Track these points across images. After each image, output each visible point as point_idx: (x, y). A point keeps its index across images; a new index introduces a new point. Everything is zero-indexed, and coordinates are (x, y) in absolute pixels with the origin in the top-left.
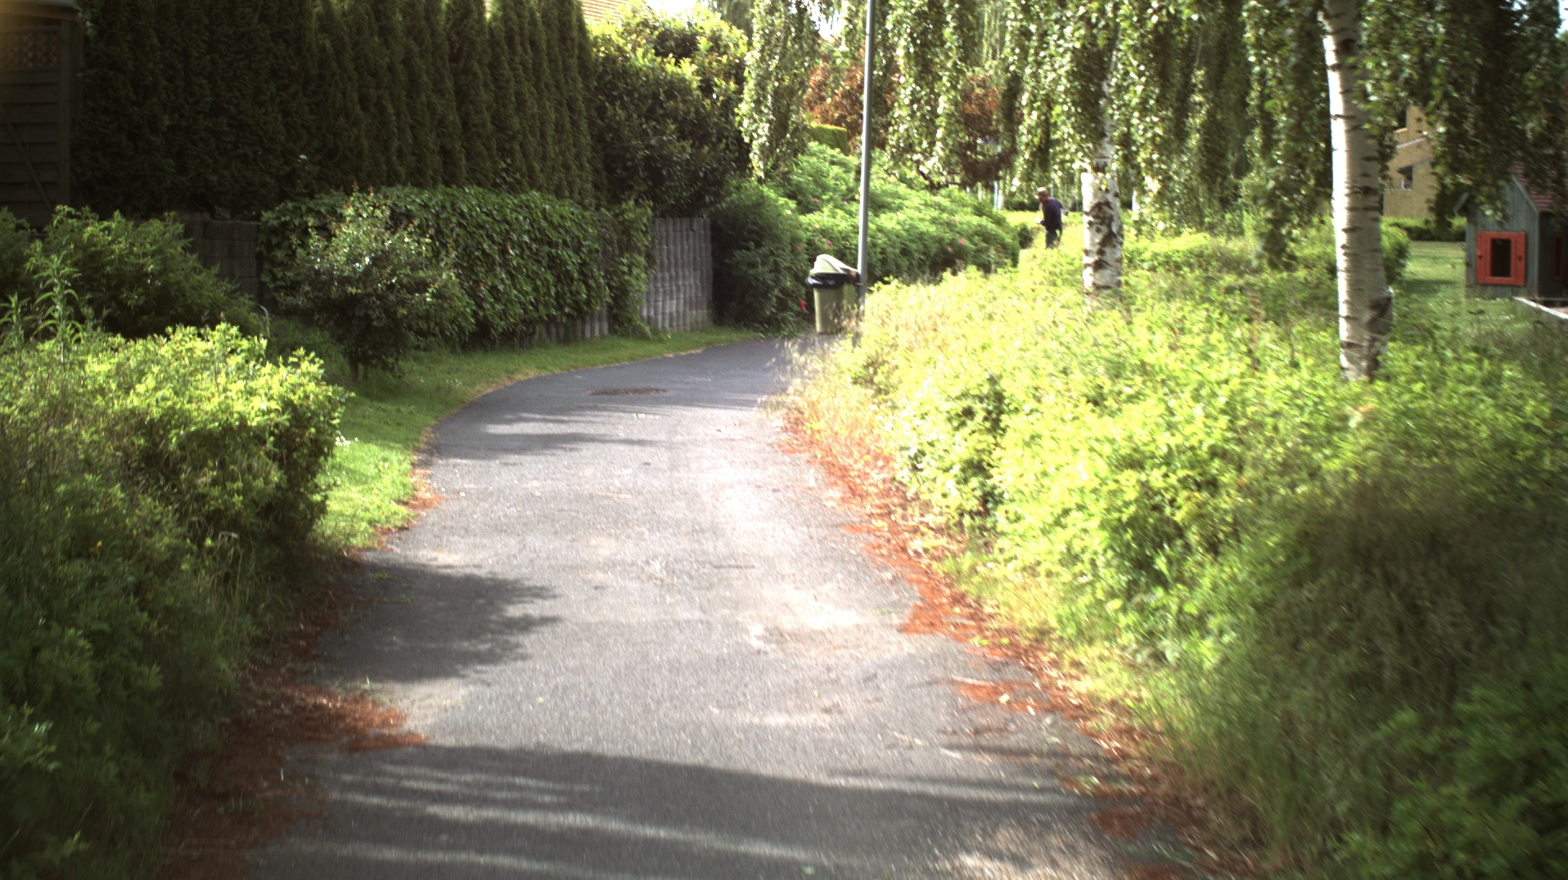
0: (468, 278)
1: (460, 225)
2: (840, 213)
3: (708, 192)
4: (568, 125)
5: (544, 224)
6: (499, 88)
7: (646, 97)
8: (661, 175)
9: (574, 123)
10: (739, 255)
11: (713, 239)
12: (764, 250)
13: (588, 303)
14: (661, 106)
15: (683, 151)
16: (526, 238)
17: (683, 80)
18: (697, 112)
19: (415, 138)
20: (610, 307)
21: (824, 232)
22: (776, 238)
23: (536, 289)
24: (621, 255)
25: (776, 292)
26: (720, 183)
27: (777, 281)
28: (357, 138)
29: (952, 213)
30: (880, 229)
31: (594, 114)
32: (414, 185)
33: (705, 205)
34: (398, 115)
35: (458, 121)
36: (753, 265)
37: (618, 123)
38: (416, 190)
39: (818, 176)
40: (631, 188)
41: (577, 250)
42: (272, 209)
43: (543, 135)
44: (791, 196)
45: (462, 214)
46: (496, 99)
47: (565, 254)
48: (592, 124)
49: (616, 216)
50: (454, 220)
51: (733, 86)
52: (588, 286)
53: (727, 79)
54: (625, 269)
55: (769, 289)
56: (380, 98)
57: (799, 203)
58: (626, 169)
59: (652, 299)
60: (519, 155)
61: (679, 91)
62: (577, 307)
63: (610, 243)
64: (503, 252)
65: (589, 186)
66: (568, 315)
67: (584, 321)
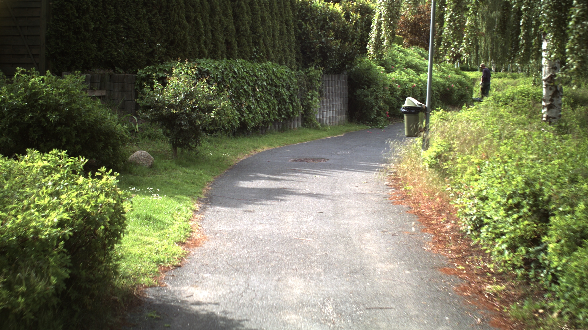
0: (237, 102)
1: (234, 77)
2: (404, 73)
3: (347, 63)
4: (285, 32)
5: (273, 77)
6: (254, 14)
7: (320, 20)
8: (326, 55)
9: (288, 31)
10: (359, 91)
11: (349, 84)
12: (372, 89)
13: (293, 113)
14: (327, 25)
15: (336, 44)
16: (265, 83)
17: (337, 13)
18: (343, 27)
19: (213, 35)
20: (302, 115)
21: (397, 81)
22: (377, 84)
23: (269, 107)
24: (308, 91)
25: (376, 108)
26: (352, 59)
27: (377, 103)
28: (184, 35)
29: (448, 73)
30: (420, 80)
31: (297, 27)
32: (211, 58)
33: (346, 69)
34: (205, 25)
35: (234, 28)
36: (366, 96)
37: (308, 31)
38: (212, 61)
39: (393, 56)
40: (313, 61)
41: (289, 89)
42: (143, 69)
43: (274, 36)
44: (382, 65)
45: (234, 72)
46: (252, 19)
47: (282, 91)
48: (296, 31)
49: (306, 73)
50: (231, 75)
52: (293, 106)
53: (356, 13)
54: (310, 97)
55: (374, 106)
56: (196, 17)
57: (386, 68)
58: (311, 52)
59: (321, 111)
60: (262, 45)
61: (335, 18)
62: (288, 115)
63: (303, 85)
64: (254, 90)
65: (294, 60)
66: (284, 119)
67: (291, 121)
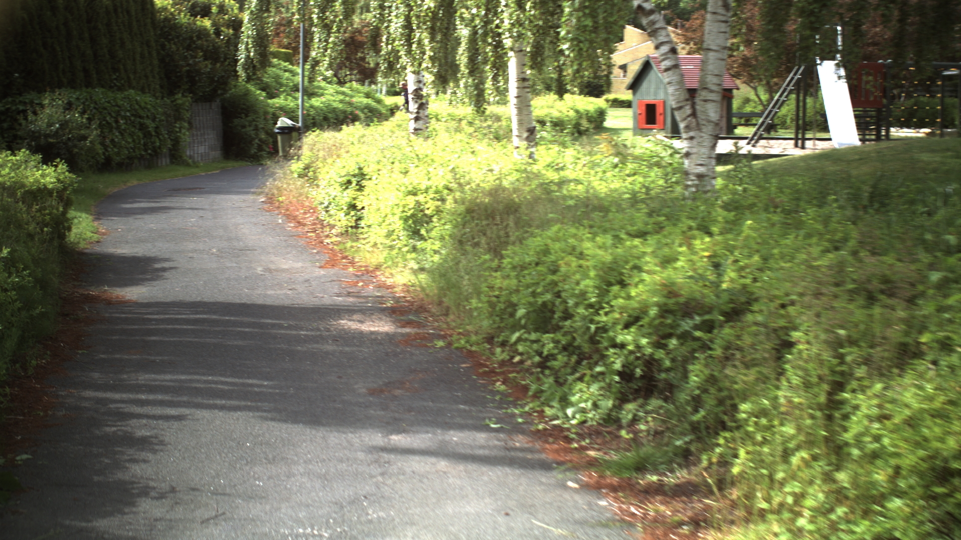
1: (95, 108)
2: (290, 98)
3: (220, 89)
4: (147, 55)
5: (137, 107)
6: (112, 36)
7: (186, 39)
8: (195, 80)
9: (150, 53)
10: (236, 121)
11: (223, 113)
12: (249, 118)
13: (160, 148)
14: (195, 44)
15: (206, 66)
16: (128, 114)
17: (205, 29)
18: (213, 46)
19: (71, 63)
20: (170, 150)
21: (281, 108)
22: (256, 112)
23: (134, 141)
24: (176, 122)
25: (257, 141)
26: (226, 83)
27: (257, 135)
29: (352, 97)
30: (312, 107)
31: (160, 48)
32: (72, 88)
33: (218, 95)
35: (92, 54)
36: (244, 127)
37: (172, 52)
38: (73, 91)
39: (277, 78)
40: (179, 87)
41: (154, 120)
43: (134, 60)
44: (263, 90)
45: (96, 103)
46: (110, 42)
47: (148, 122)
48: (158, 53)
49: (172, 102)
51: (231, 31)
52: (160, 139)
53: (228, 28)
54: (178, 130)
55: (254, 139)
57: (268, 93)
58: (177, 77)
59: (192, 146)
60: (122, 71)
61: (204, 35)
62: (154, 150)
63: (170, 116)
64: (117, 122)
65: (158, 86)
66: (150, 154)
67: (157, 157)
